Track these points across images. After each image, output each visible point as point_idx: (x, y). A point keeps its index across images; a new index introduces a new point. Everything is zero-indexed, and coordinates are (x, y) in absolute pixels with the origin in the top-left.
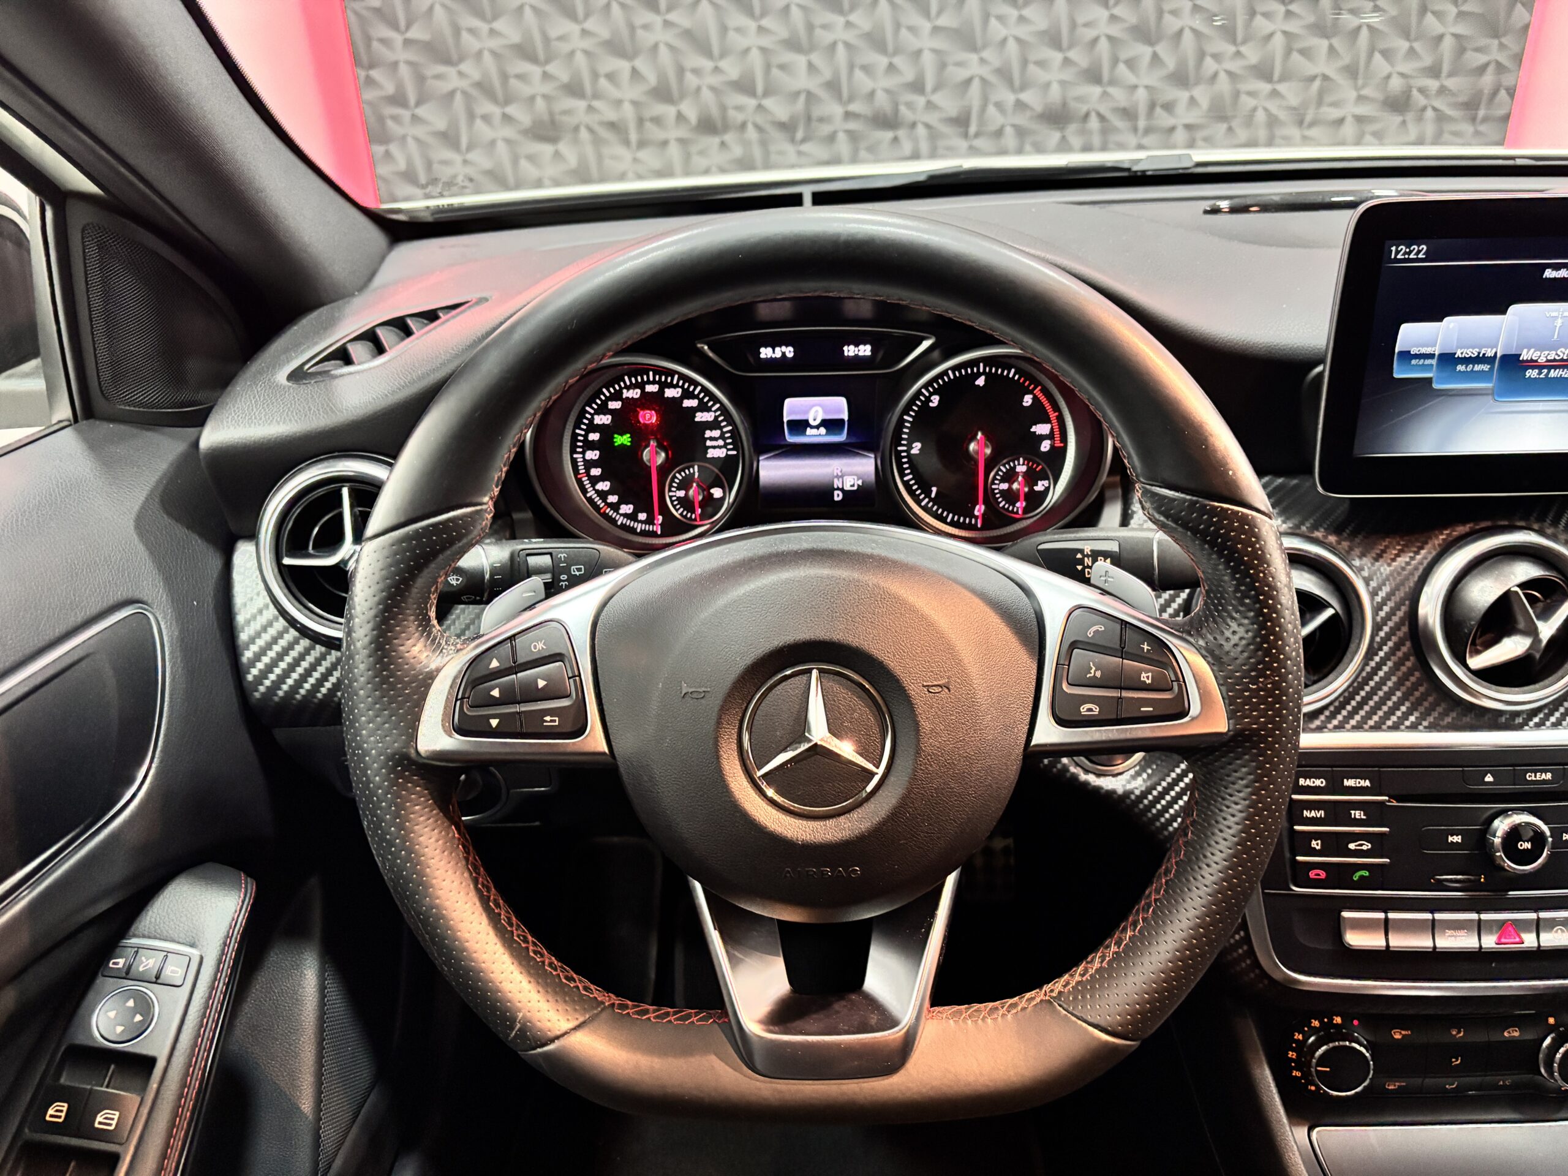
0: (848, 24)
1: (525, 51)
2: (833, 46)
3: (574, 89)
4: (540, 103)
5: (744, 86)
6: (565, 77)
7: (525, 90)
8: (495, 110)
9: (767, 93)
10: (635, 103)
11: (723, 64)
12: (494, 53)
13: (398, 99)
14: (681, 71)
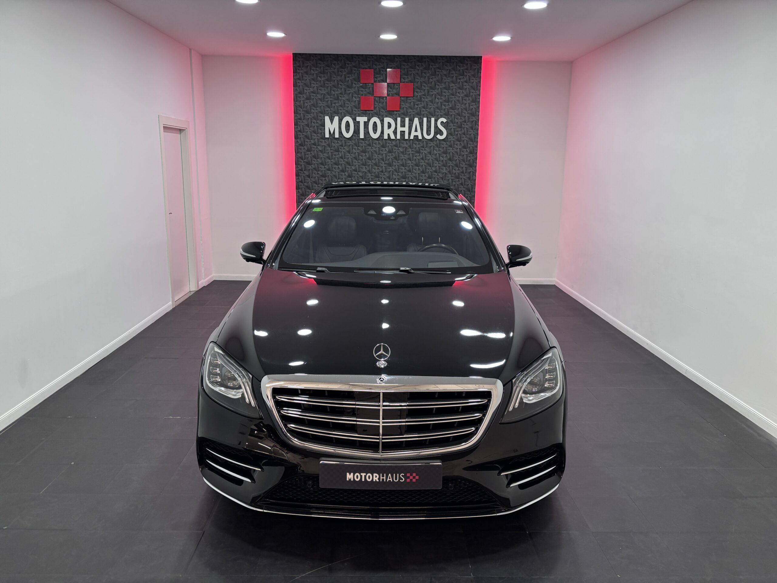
0: (372, 162)
1: (322, 164)
2: (370, 164)
3: (329, 170)
4: (323, 171)
5: (355, 170)
6: (328, 168)
7: (322, 170)
8: (317, 172)
9: (358, 172)
10: (338, 172)
11: (352, 167)
12: (317, 164)
13: (301, 170)
14: (346, 168)
